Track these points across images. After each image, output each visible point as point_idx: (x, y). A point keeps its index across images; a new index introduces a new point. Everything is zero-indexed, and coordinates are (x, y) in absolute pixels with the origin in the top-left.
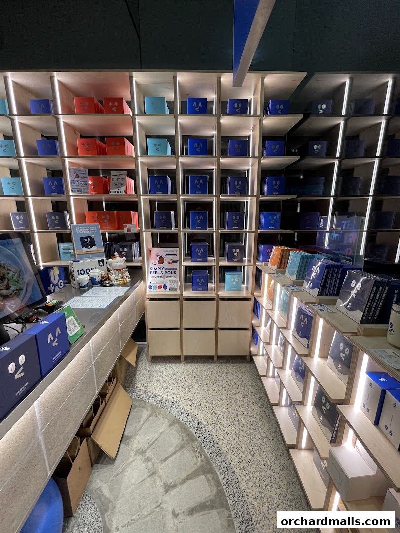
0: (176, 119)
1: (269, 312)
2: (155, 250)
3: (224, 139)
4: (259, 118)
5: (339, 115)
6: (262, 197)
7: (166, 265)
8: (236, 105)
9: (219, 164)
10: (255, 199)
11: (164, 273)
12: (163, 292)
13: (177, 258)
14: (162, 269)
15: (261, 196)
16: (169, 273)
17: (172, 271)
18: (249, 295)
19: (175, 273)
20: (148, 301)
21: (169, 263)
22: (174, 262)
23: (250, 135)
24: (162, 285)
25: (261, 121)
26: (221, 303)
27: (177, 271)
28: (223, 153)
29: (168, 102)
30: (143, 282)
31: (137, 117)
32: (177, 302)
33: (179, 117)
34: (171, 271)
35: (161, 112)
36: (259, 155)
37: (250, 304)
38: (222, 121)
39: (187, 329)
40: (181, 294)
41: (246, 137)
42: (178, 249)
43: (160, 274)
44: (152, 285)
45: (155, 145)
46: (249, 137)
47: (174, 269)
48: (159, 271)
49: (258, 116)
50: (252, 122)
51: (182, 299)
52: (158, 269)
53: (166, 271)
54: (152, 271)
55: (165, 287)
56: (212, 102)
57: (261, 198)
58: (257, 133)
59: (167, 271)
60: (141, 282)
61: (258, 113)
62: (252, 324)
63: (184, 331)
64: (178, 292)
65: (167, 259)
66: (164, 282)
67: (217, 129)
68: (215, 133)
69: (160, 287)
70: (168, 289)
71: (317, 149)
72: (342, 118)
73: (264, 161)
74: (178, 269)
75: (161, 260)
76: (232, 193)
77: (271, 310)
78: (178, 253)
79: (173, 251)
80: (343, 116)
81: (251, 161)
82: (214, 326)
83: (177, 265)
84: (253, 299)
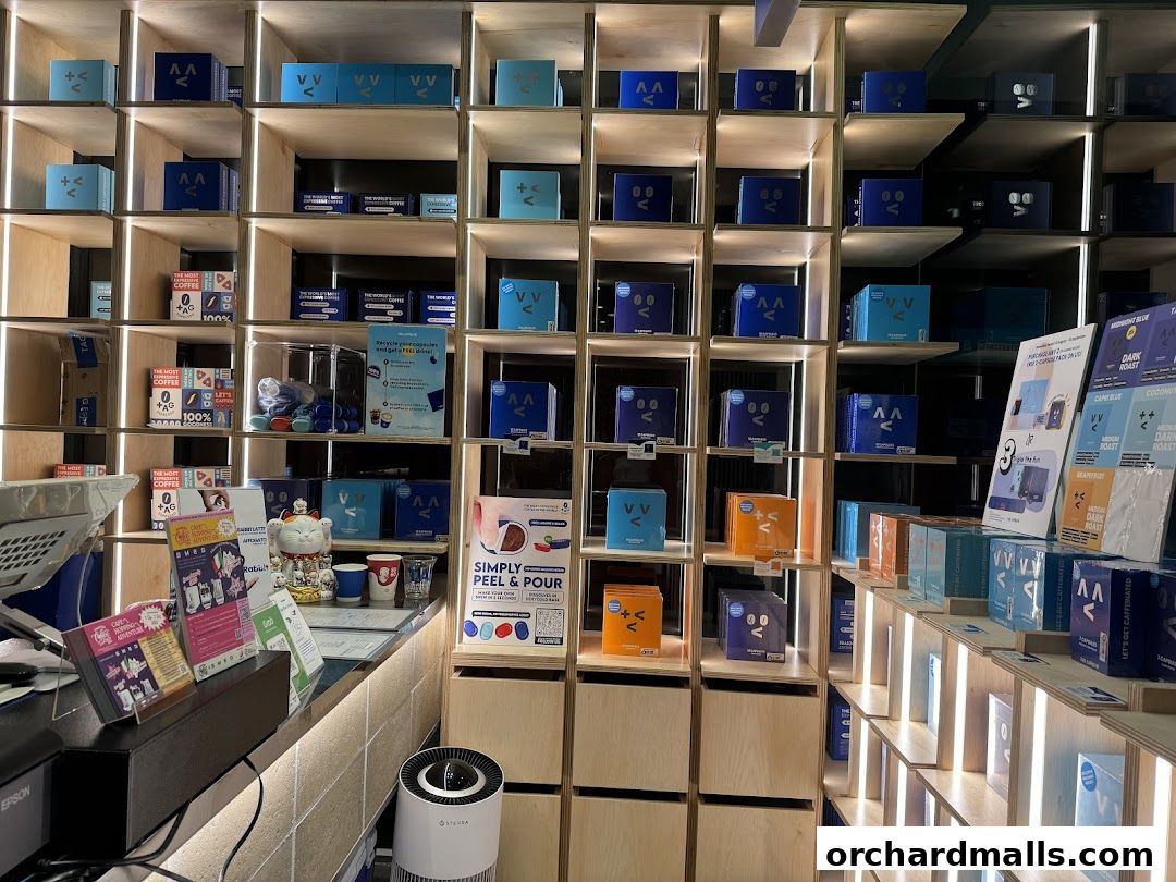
0: (587, 121)
1: (881, 725)
2: (495, 506)
3: (725, 178)
4: (833, 120)
5: (1078, 114)
6: (845, 346)
7: (527, 555)
8: (759, 86)
9: (709, 248)
10: (823, 353)
11: (521, 583)
12: (513, 649)
13: (564, 534)
14: (513, 568)
15: (841, 344)
16: (538, 582)
17: (549, 576)
18: (811, 676)
19: (558, 583)
20: (455, 676)
21: (538, 547)
22: (555, 545)
23: (807, 167)
24: (513, 622)
25: (838, 129)
26: (712, 698)
27: (565, 578)
28: (724, 216)
29: (563, 74)
30: (444, 609)
31: (472, 114)
32: (558, 687)
33: (595, 116)
34: (542, 576)
35: (542, 102)
36: (833, 222)
37: (815, 707)
38: (719, 127)
39: (584, 792)
40: (571, 659)
41: (794, 171)
42: (569, 502)
43: (507, 586)
44: (478, 621)
45: (522, 188)
46: (805, 171)
47: (553, 570)
48: (506, 576)
49: (828, 115)
50: (811, 128)
51: (572, 675)
52: (502, 566)
53: (529, 575)
54: (481, 574)
55: (522, 632)
56: (694, 75)
57: (843, 350)
58: (828, 160)
59: (532, 575)
60: (438, 609)
61: (830, 108)
62: (823, 788)
63: (576, 800)
64: (561, 652)
65: (535, 536)
66: (519, 615)
67: (704, 147)
68: (696, 157)
69: (503, 631)
70: (531, 638)
71: (1021, 204)
72: (1088, 125)
73: (852, 240)
74: (568, 571)
75: (514, 539)
76: (751, 332)
77: (886, 718)
78: (568, 518)
79: (553, 509)
80: (1089, 119)
81: (809, 239)
82: (682, 786)
83: (562, 557)
84: (823, 691)
